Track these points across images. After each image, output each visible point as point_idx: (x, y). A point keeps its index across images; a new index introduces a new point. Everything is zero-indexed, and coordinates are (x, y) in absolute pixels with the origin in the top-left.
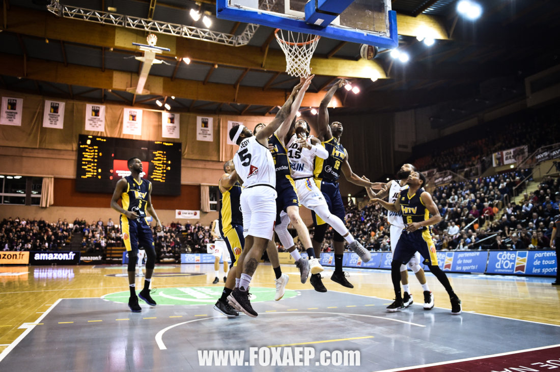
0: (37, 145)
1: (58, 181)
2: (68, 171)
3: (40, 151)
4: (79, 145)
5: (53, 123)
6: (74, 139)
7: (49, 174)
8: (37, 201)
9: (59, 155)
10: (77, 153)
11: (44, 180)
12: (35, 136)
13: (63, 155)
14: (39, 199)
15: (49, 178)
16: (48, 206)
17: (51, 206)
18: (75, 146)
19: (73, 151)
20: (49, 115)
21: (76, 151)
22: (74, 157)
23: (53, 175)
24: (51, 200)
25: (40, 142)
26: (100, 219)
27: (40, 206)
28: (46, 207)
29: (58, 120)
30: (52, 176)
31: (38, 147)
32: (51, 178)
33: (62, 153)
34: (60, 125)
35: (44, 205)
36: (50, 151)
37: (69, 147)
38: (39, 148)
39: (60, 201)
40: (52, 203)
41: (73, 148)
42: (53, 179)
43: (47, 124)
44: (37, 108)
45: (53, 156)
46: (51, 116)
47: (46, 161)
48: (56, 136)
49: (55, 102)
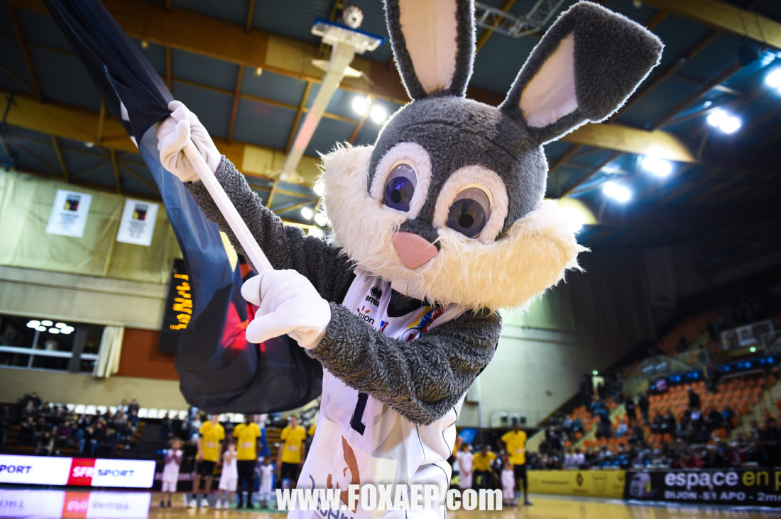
0: (103, 271)
1: (130, 333)
2: (150, 317)
3: (107, 282)
4: (172, 275)
5: (135, 234)
6: (166, 265)
7: (116, 321)
8: (88, 367)
9: (137, 289)
10: (168, 288)
11: (107, 331)
12: (103, 258)
13: (144, 290)
14: (91, 362)
15: (115, 326)
16: (108, 375)
17: (113, 375)
18: (165, 276)
19: (160, 283)
20: (131, 222)
21: (167, 284)
22: (162, 293)
23: (122, 321)
24: (114, 364)
25: (111, 266)
27: (93, 374)
28: (104, 378)
29: (142, 231)
30: (123, 324)
31: (104, 273)
32: (119, 327)
33: (144, 286)
34: (145, 239)
35: (100, 374)
36: (123, 283)
37: (155, 278)
38: (107, 277)
39: (128, 368)
40: (116, 370)
41: (161, 280)
42: (122, 330)
43: (124, 236)
44: (111, 214)
45: (128, 291)
46: (133, 225)
47: (116, 298)
48: (137, 259)
49: (142, 203)
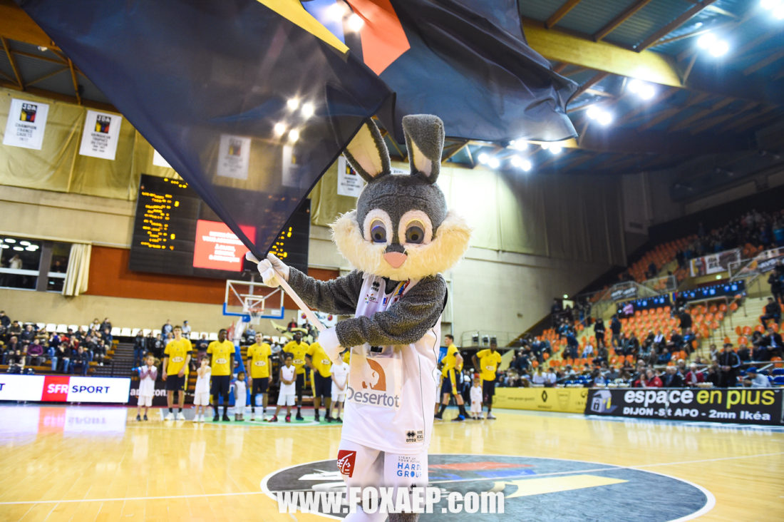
0: (67, 187)
1: (98, 251)
2: (118, 235)
3: (72, 198)
4: (141, 191)
5: (99, 148)
6: (132, 181)
7: (82, 239)
8: (58, 285)
9: (104, 205)
10: (136, 205)
11: (73, 249)
12: (65, 173)
13: (112, 206)
14: (61, 280)
15: (82, 244)
16: (77, 294)
17: (82, 294)
18: (132, 193)
19: (128, 200)
20: (93, 135)
21: (134, 201)
22: (130, 210)
23: (90, 240)
24: (83, 284)
25: (73, 182)
26: (168, 320)
27: (63, 293)
28: (73, 297)
29: (106, 145)
30: (90, 242)
31: (67, 190)
32: (87, 244)
33: (111, 202)
34: (109, 153)
35: (70, 292)
36: (89, 199)
37: (122, 194)
38: (69, 193)
39: (95, 288)
40: (85, 289)
41: (129, 197)
42: (89, 248)
43: (87, 149)
44: (72, 126)
45: (94, 208)
46: (96, 138)
47: (81, 215)
48: (102, 174)
49: (104, 115)
